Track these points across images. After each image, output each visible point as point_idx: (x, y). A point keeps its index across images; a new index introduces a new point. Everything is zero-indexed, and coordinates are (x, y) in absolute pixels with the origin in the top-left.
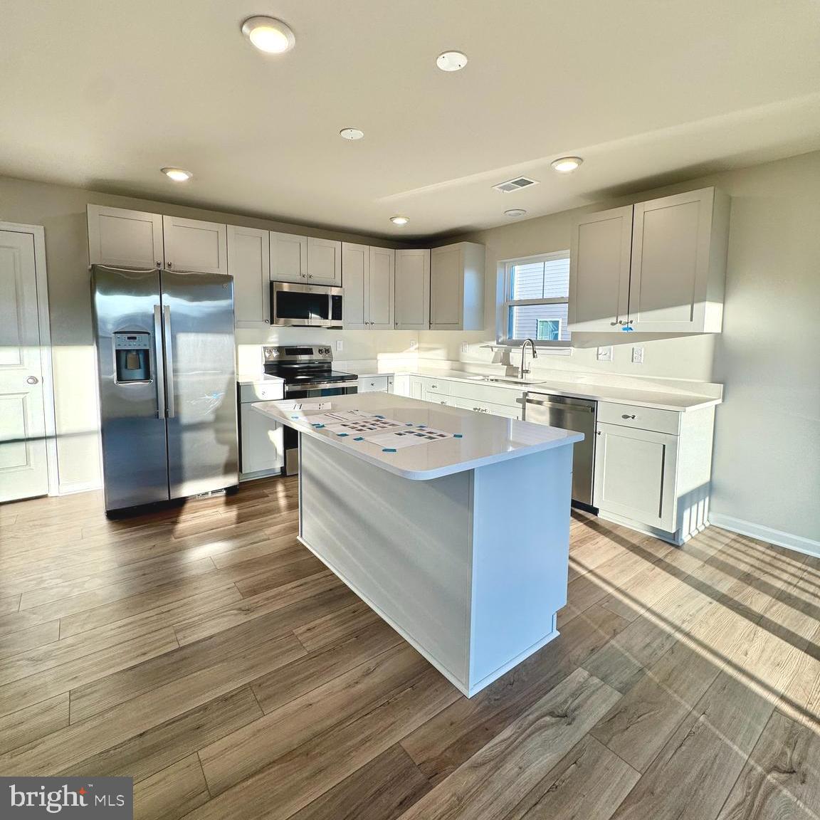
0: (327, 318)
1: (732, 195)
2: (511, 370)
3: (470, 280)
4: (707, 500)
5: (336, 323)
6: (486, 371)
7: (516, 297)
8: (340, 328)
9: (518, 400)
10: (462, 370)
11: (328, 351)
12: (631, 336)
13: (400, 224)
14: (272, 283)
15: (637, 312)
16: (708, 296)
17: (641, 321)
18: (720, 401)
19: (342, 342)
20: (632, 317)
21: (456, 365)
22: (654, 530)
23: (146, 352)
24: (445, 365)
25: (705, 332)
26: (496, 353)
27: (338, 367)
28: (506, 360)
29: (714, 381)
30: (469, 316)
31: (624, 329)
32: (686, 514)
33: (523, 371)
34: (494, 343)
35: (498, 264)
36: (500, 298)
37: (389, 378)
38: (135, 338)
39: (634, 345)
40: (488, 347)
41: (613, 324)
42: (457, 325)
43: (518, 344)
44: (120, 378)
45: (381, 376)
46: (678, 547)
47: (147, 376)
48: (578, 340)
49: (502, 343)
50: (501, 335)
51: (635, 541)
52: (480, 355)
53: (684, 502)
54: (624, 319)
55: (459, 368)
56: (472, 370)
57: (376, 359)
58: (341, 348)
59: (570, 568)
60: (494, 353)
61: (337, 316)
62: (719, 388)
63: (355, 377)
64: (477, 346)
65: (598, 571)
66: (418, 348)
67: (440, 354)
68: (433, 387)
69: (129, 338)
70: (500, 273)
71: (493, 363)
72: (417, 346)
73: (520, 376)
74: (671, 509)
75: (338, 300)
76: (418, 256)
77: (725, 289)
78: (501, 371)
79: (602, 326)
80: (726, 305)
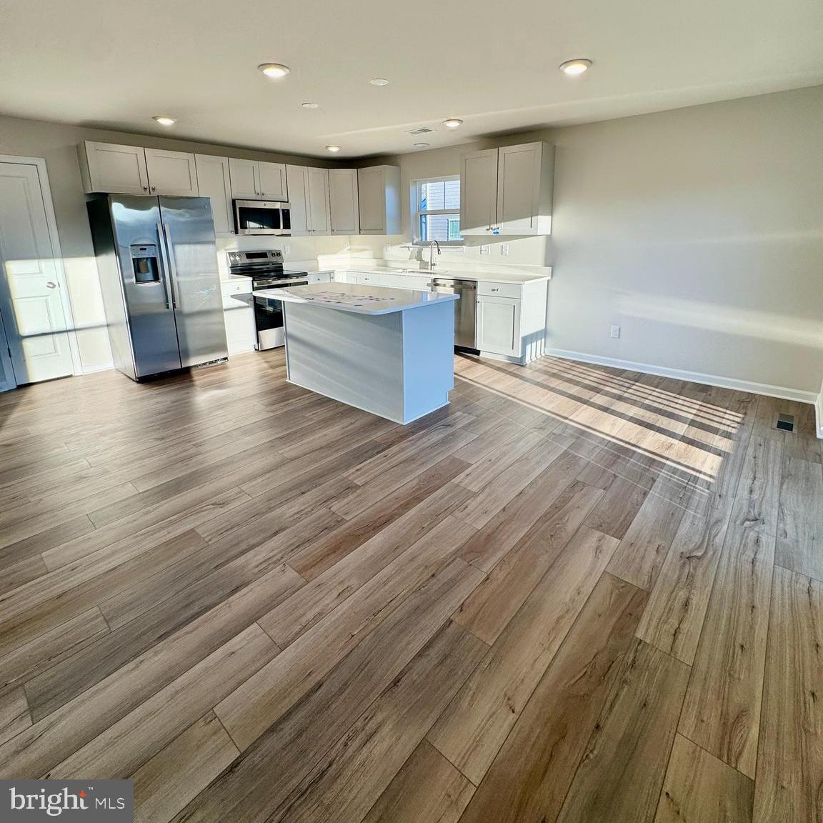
0: (279, 228)
1: (557, 145)
2: (424, 265)
3: (390, 194)
4: (543, 340)
5: (286, 232)
6: (403, 266)
7: (429, 208)
8: (289, 235)
9: (428, 285)
10: (386, 266)
11: (279, 254)
12: (497, 238)
13: (334, 151)
14: (234, 201)
15: (501, 222)
16: (540, 212)
17: (505, 228)
18: (549, 278)
19: (289, 247)
20: (498, 225)
21: (380, 262)
22: (510, 358)
23: (154, 261)
24: (372, 263)
25: (538, 234)
26: (412, 252)
27: (287, 268)
28: (419, 258)
29: (546, 266)
30: (390, 224)
31: (494, 233)
32: (528, 347)
33: (432, 265)
34: (410, 244)
35: (411, 182)
36: (413, 210)
37: (331, 274)
38: (145, 249)
39: (502, 243)
40: (405, 247)
41: (487, 230)
42: (381, 230)
43: (427, 244)
44: (138, 281)
45: (325, 273)
46: (522, 366)
47: (156, 278)
48: (467, 241)
49: (416, 244)
50: (415, 237)
51: (499, 365)
52: (399, 253)
53: (526, 340)
54: (494, 226)
55: (384, 264)
56: (393, 265)
57: (317, 259)
58: (288, 252)
59: (455, 378)
60: (410, 252)
61: (287, 226)
62: (550, 268)
63: (305, 274)
64: (397, 248)
65: (475, 380)
66: (350, 250)
67: (368, 254)
68: (366, 279)
69: (141, 249)
70: (412, 189)
71: (410, 259)
72: (349, 247)
73: (429, 268)
74: (519, 344)
75: (287, 214)
76: (347, 174)
77: (552, 206)
78: (416, 265)
79: (481, 231)
80: (554, 215)
